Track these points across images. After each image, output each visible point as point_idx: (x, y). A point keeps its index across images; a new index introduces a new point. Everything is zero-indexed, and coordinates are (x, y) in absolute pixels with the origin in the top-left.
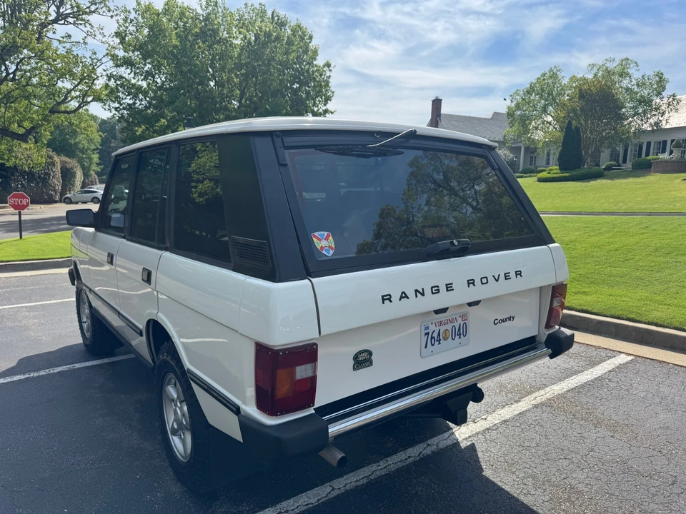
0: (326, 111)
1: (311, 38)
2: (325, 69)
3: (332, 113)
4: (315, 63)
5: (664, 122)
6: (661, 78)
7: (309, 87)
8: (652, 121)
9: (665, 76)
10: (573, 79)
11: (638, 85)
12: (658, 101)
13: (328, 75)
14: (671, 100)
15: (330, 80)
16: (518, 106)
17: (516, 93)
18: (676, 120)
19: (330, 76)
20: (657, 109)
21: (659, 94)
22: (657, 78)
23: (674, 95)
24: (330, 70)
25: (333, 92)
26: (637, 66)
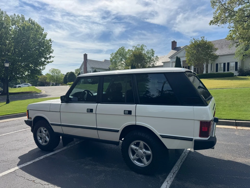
0: (50, 57)
1: (43, 30)
2: (49, 42)
3: (53, 57)
4: (45, 39)
5: (155, 64)
6: (153, 51)
7: (44, 48)
8: (152, 64)
9: (154, 50)
10: (129, 50)
11: (147, 53)
12: (153, 58)
13: (50, 43)
14: (156, 58)
15: (52, 46)
16: (113, 58)
17: (112, 54)
18: (158, 64)
19: (51, 45)
20: (153, 60)
21: (153, 56)
22: (152, 51)
23: (157, 56)
24: (51, 42)
25: (53, 50)
26: (146, 47)
